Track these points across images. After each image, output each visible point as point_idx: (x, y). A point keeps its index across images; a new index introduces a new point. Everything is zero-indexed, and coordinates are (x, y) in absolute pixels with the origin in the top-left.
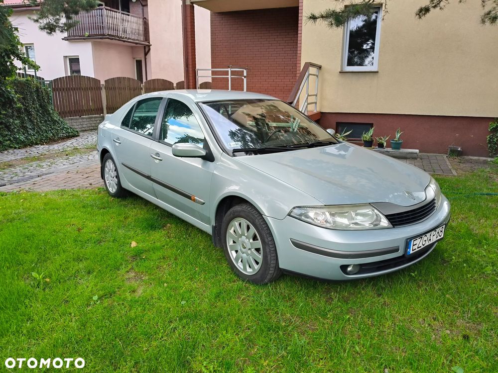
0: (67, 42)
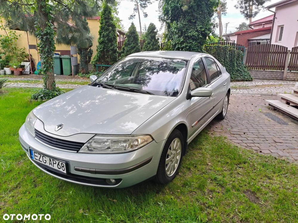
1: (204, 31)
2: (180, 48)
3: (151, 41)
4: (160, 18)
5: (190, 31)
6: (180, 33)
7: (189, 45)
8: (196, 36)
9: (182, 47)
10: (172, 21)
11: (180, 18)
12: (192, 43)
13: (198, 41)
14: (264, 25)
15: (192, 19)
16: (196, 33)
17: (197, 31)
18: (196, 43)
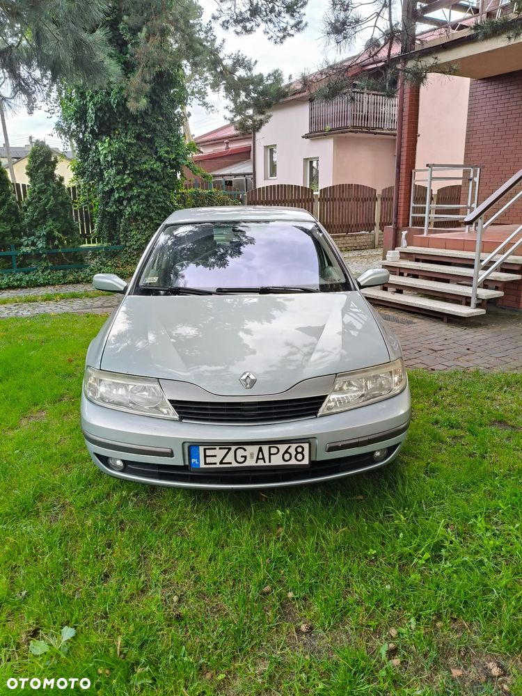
0: (308, 140)
1: (174, 159)
2: (124, 199)
3: (48, 185)
4: (59, 128)
5: (143, 160)
6: (120, 164)
7: (146, 191)
8: (160, 170)
9: (129, 196)
10: (96, 136)
11: (114, 129)
12: (152, 187)
13: (164, 183)
14: (227, 143)
15: (143, 133)
16: (158, 163)
17: (160, 159)
18: (160, 187)
